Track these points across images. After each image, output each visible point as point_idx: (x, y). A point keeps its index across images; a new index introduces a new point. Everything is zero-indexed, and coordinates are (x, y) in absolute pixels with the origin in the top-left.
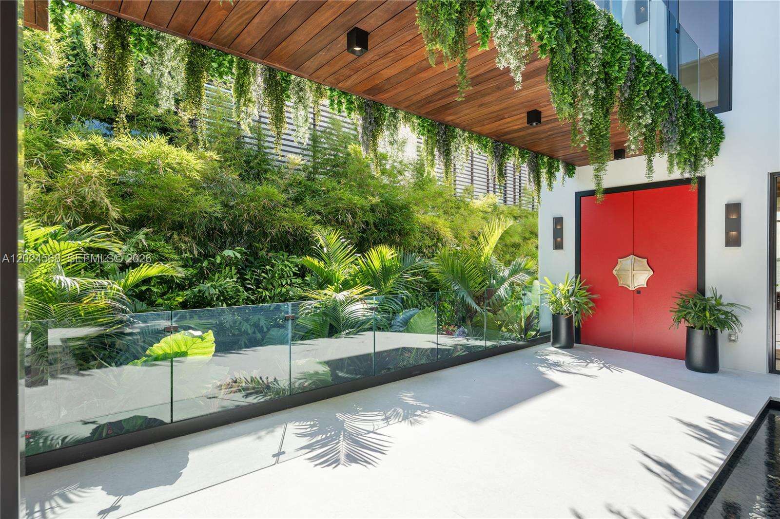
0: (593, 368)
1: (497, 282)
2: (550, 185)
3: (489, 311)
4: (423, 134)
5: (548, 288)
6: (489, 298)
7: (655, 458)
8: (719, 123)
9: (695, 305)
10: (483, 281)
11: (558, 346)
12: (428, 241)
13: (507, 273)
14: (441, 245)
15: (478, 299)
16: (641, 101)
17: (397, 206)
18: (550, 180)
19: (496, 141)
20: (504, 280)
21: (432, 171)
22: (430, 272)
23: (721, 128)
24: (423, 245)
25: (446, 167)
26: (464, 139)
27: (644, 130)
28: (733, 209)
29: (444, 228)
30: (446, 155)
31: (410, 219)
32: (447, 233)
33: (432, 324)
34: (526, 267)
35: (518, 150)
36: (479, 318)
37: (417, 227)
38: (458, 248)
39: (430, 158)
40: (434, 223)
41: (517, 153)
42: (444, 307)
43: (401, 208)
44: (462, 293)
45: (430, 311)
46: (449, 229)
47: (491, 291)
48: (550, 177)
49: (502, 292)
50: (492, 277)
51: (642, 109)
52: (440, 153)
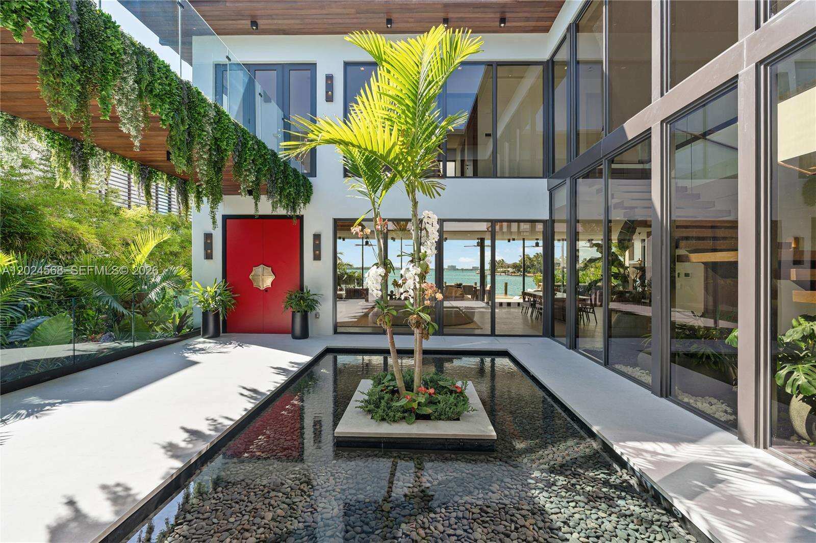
0: (231, 348)
1: (148, 287)
2: (198, 207)
3: (138, 313)
4: (52, 147)
5: (198, 291)
6: (139, 302)
7: (248, 388)
8: (310, 183)
9: (296, 296)
10: (133, 287)
11: (207, 336)
12: (65, 247)
13: (158, 279)
14: (83, 252)
15: (127, 304)
16: (248, 165)
17: (18, 206)
18: (198, 203)
19: (142, 165)
20: (155, 285)
21: (65, 183)
22: (66, 280)
23: (311, 187)
24: (58, 251)
25: (83, 181)
26: (105, 158)
27: (251, 184)
28: (317, 237)
29: (86, 233)
30: (83, 170)
31: (38, 223)
32: (92, 240)
33: (67, 329)
34: (178, 274)
35: (166, 176)
36: (127, 321)
37: (48, 231)
38: (107, 255)
39: (62, 170)
40: (74, 228)
41: (165, 177)
42: (88, 315)
43: (23, 210)
44: (107, 299)
45: (64, 317)
46: (94, 236)
47: (142, 296)
48: (198, 201)
49: (153, 295)
50: (144, 283)
51: (249, 170)
52: (75, 168)
